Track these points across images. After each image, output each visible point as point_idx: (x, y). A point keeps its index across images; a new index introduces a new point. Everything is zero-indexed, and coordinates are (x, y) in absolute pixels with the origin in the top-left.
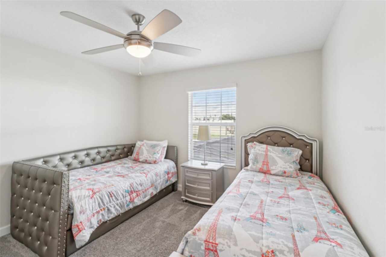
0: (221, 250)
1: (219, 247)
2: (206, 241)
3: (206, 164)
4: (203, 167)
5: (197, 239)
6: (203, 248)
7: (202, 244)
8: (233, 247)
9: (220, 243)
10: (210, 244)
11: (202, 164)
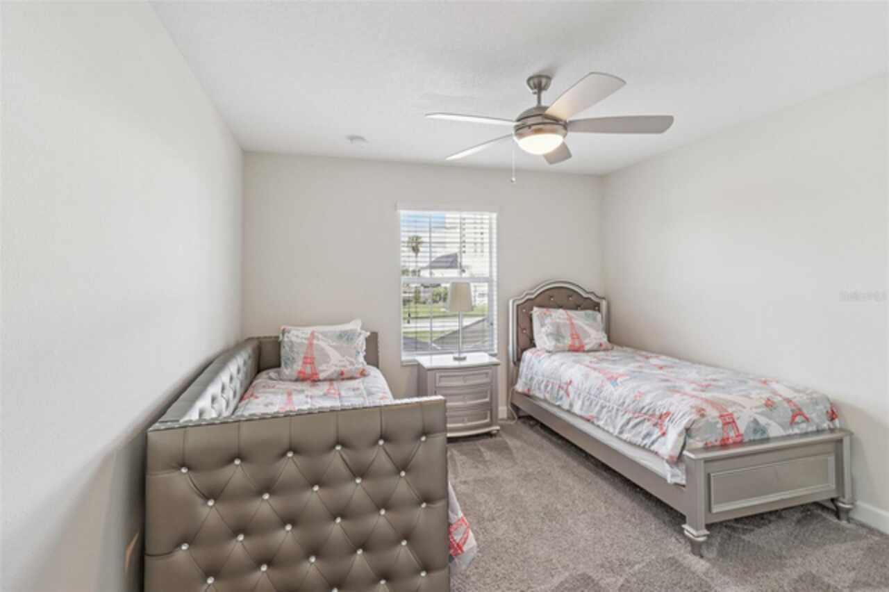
0: (738, 418)
1: (735, 415)
2: (721, 416)
3: (464, 359)
4: (456, 364)
5: (710, 420)
6: (720, 425)
7: (717, 423)
8: (745, 410)
9: (734, 412)
10: (727, 418)
11: (456, 359)
